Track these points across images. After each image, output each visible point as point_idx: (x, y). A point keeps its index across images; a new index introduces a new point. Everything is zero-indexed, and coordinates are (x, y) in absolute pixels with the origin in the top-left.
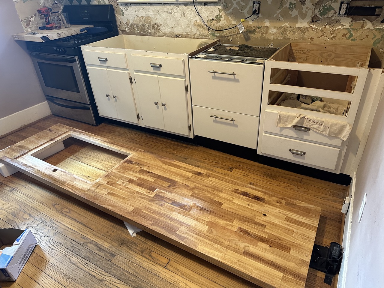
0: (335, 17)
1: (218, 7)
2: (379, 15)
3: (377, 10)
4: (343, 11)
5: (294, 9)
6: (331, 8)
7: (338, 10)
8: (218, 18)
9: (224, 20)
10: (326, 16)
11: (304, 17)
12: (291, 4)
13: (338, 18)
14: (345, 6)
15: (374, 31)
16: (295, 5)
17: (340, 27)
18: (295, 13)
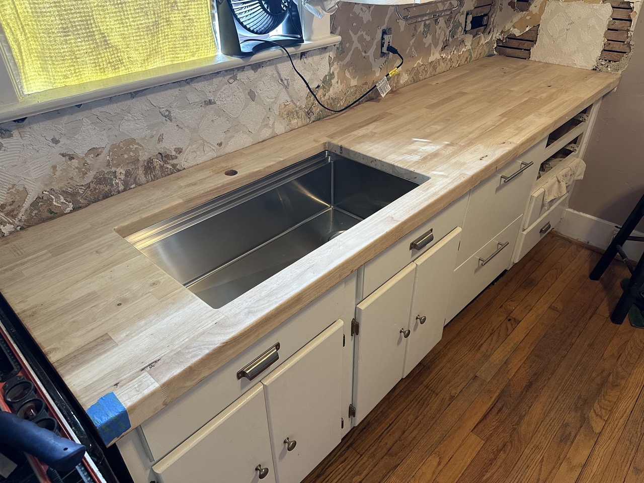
0: (462, 36)
1: (327, 55)
2: (487, 25)
3: (485, 18)
4: (469, 27)
5: (428, 34)
6: (460, 24)
7: (464, 27)
8: (328, 82)
9: (337, 82)
10: (455, 37)
11: (437, 43)
12: (425, 25)
14: (470, 18)
15: (485, 45)
17: (464, 49)
18: (428, 40)
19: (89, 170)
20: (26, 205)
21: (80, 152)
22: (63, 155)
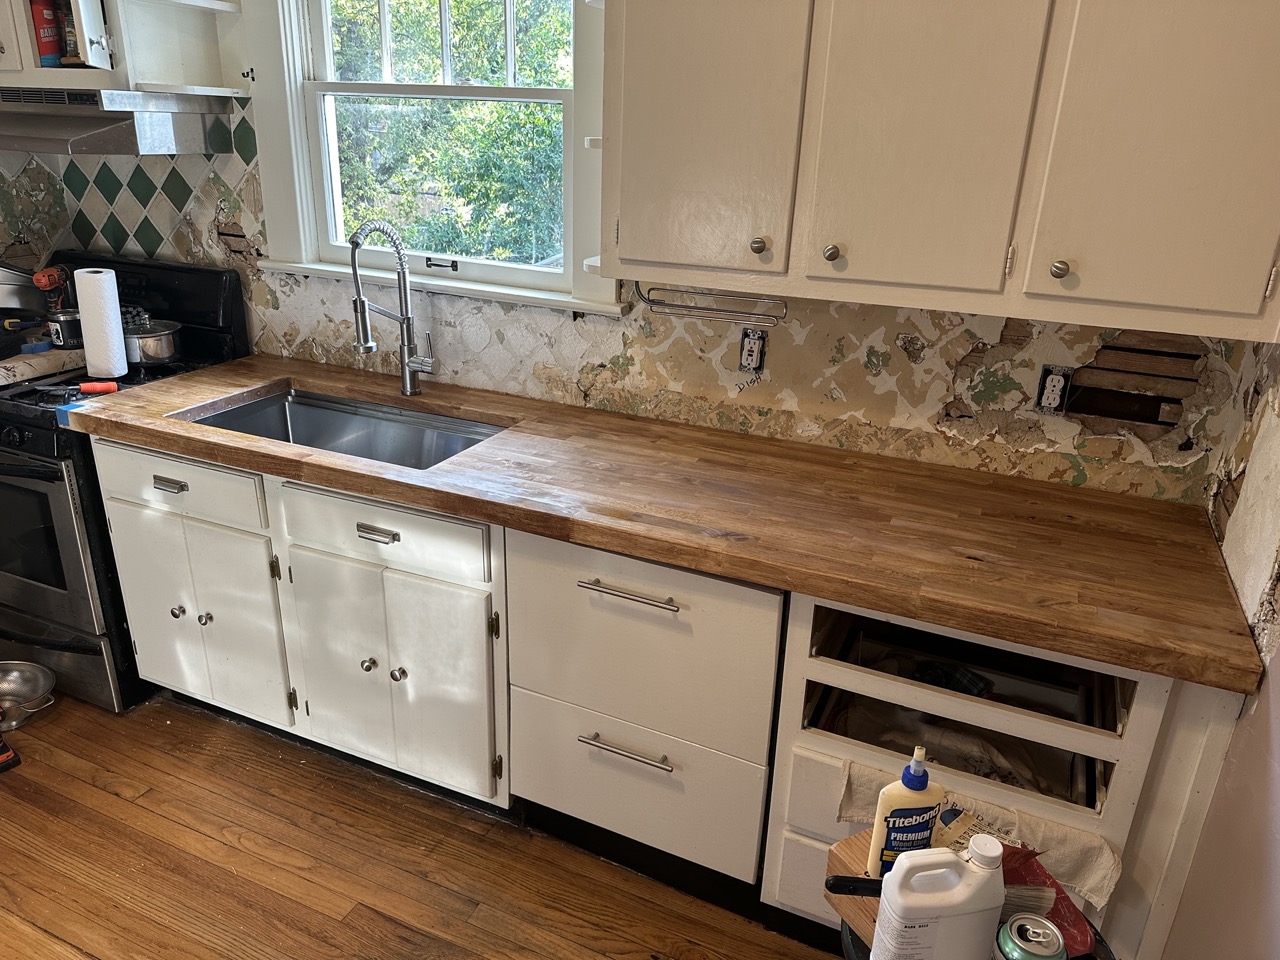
0: (1026, 413)
1: (622, 329)
2: (1172, 425)
3: (1165, 407)
4: (1052, 397)
5: (884, 372)
6: (1008, 384)
7: (1033, 393)
8: (621, 366)
9: (640, 373)
10: (992, 406)
11: (917, 398)
12: (871, 352)
13: (1035, 417)
14: (1056, 383)
15: (1159, 472)
16: (886, 357)
17: (1042, 446)
18: (885, 382)
19: (340, 336)
20: (298, 341)
21: (337, 319)
22: (326, 316)
